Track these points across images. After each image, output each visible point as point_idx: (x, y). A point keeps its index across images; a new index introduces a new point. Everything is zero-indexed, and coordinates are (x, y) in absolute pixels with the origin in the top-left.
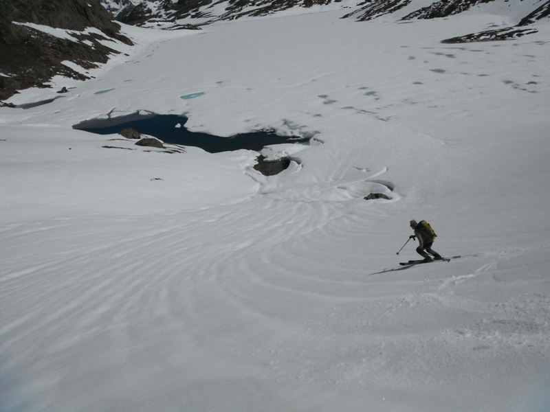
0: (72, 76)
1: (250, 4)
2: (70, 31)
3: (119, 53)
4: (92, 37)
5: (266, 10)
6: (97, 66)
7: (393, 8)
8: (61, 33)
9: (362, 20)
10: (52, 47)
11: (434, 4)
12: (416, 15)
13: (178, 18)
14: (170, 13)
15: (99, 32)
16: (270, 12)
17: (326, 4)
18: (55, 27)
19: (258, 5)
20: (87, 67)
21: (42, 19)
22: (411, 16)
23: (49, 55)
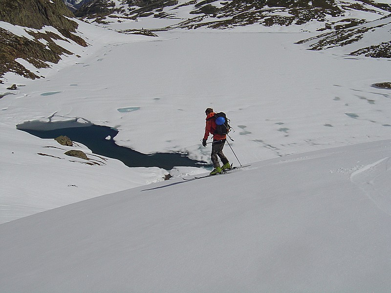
0: (23, 74)
1: (212, 15)
2: (28, 29)
3: (72, 54)
4: (48, 36)
5: (226, 24)
6: (48, 66)
7: (344, 41)
8: (19, 31)
9: (313, 49)
10: (9, 45)
11: (383, 43)
12: (364, 52)
13: (140, 16)
14: (133, 9)
15: (55, 31)
16: (229, 26)
17: (287, 25)
18: (14, 25)
19: (219, 17)
20: (38, 66)
21: (5, 16)
22: (360, 52)
23: (5, 52)
